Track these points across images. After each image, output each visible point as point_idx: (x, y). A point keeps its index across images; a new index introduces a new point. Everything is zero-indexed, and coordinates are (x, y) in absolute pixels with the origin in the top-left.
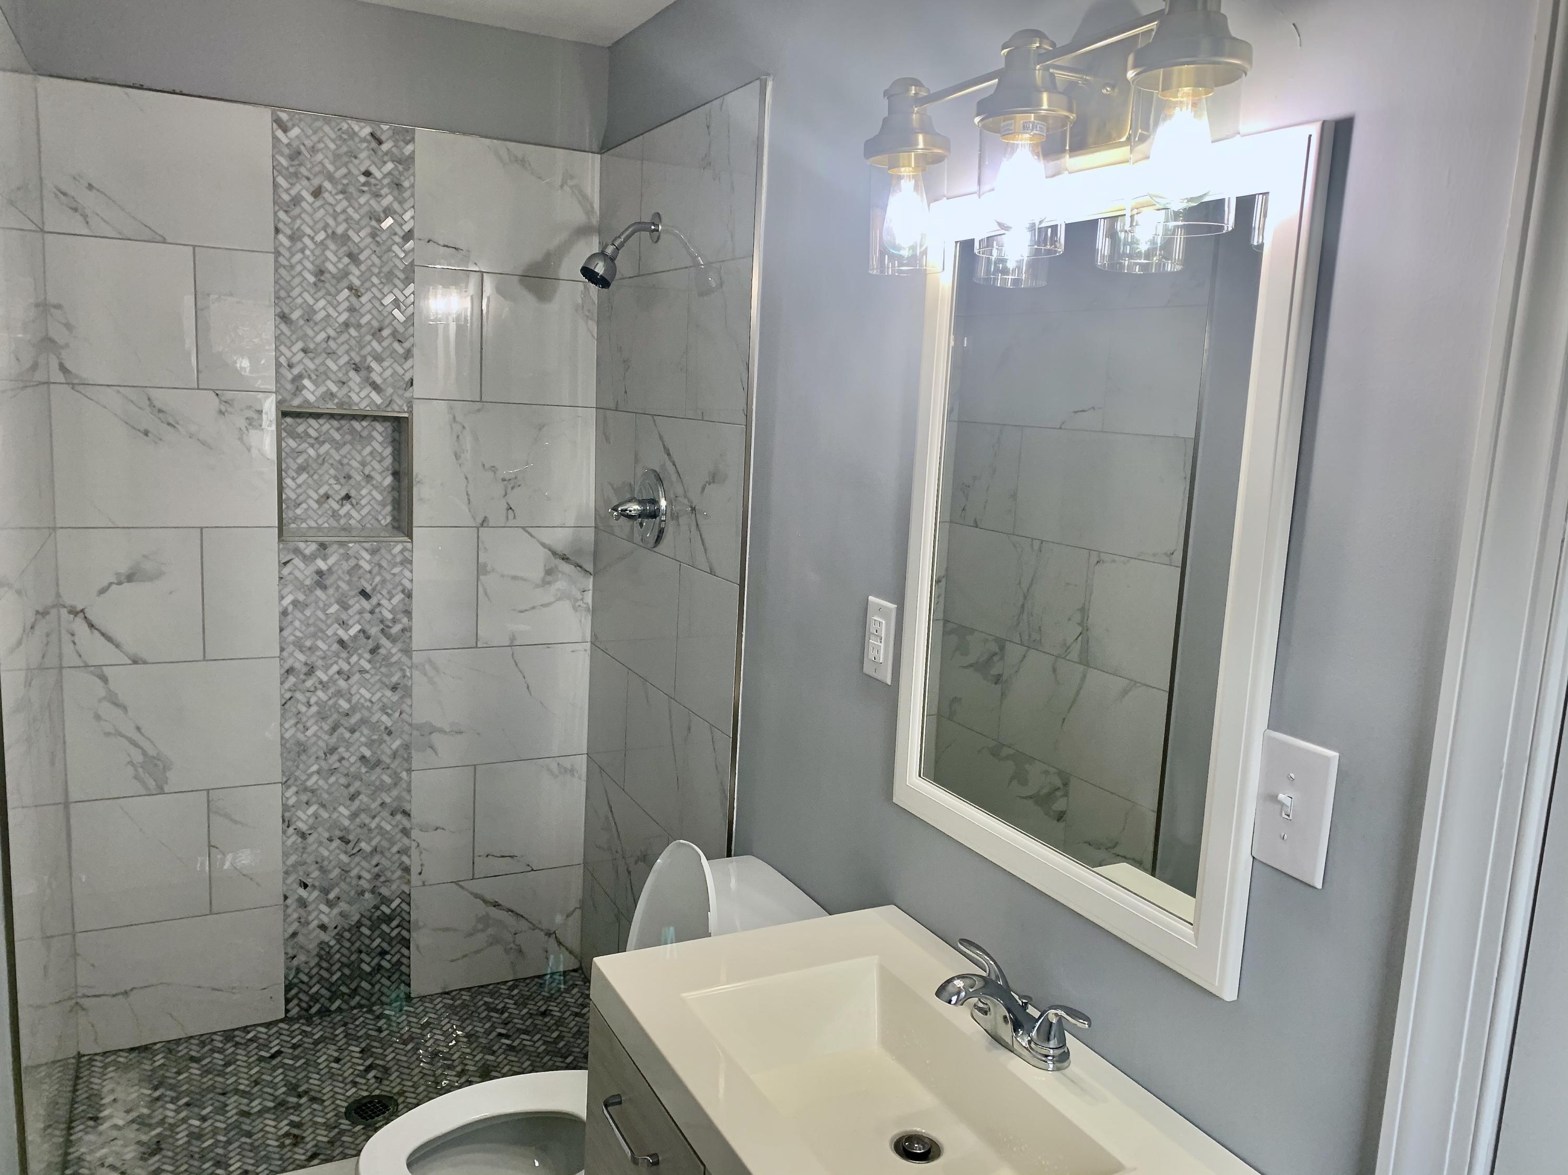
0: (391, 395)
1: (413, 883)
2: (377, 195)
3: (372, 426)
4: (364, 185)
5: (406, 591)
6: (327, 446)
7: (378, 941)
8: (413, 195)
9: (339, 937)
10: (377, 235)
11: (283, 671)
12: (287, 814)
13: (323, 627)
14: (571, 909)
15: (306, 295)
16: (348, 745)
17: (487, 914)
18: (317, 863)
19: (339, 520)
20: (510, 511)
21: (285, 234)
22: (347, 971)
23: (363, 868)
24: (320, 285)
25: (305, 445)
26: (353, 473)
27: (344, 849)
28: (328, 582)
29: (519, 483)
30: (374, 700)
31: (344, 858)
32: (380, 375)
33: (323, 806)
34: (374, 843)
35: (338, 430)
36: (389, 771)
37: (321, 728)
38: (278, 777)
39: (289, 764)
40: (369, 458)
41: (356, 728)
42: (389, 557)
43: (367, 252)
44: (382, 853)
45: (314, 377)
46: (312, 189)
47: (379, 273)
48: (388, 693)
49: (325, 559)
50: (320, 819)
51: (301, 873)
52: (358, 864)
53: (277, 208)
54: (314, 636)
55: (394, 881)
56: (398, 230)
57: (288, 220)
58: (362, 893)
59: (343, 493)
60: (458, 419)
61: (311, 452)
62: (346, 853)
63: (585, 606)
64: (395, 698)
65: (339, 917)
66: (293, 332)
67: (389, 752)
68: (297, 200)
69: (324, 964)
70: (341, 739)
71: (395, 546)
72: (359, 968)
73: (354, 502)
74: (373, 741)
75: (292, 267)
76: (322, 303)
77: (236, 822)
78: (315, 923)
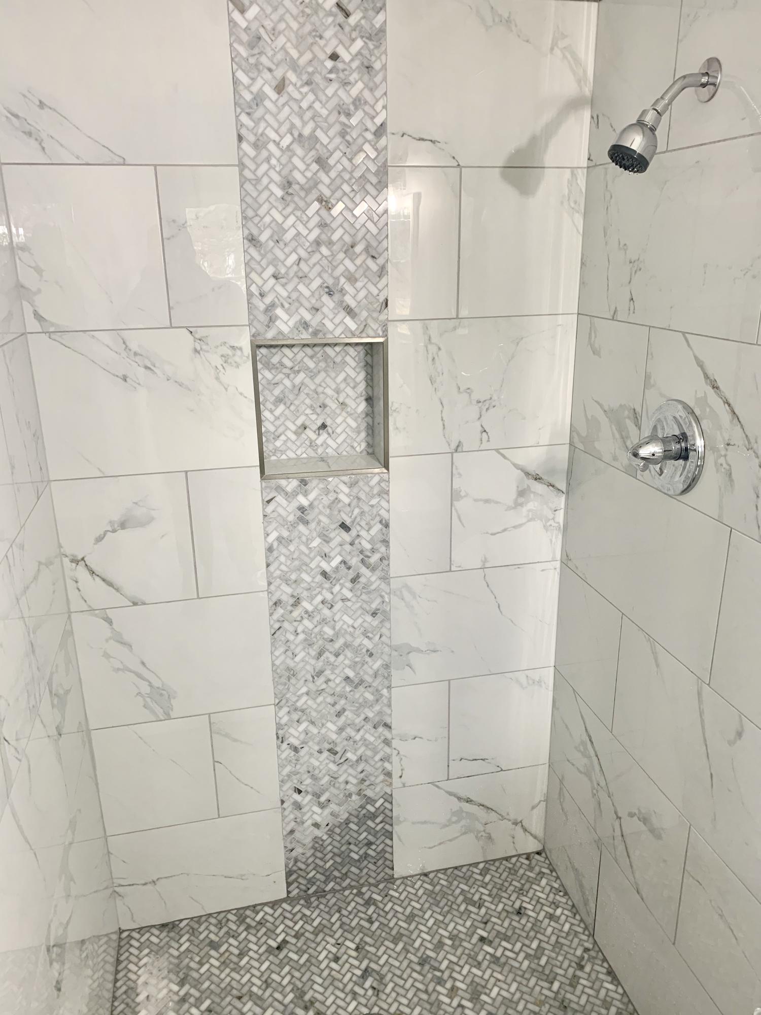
0: (366, 320)
1: (395, 785)
2: (345, 84)
3: (345, 351)
4: (331, 72)
5: (384, 522)
6: (302, 375)
7: (365, 834)
8: (385, 79)
9: (330, 834)
10: (347, 133)
11: (271, 603)
12: (281, 732)
13: (307, 560)
14: (537, 801)
15: (274, 212)
16: (334, 667)
17: (460, 807)
18: (309, 772)
19: (317, 450)
20: (484, 434)
21: (248, 141)
22: (338, 860)
23: (350, 774)
24: (289, 198)
25: (281, 376)
26: (328, 402)
27: (333, 759)
28: (309, 518)
29: (494, 404)
30: (356, 625)
31: (333, 767)
32: (354, 297)
33: (313, 723)
34: (359, 753)
35: (311, 357)
36: (370, 690)
37: (309, 653)
38: (272, 700)
39: (281, 687)
40: (343, 386)
41: (341, 651)
42: (367, 489)
43: (337, 155)
44: (366, 761)
45: (287, 306)
46: (274, 83)
47: (350, 179)
48: (369, 618)
49: (306, 494)
50: (310, 735)
51: (295, 781)
52: (346, 771)
53: (239, 110)
54: (299, 569)
55: (377, 784)
56: (369, 124)
57: (251, 124)
58: (350, 795)
59: (319, 423)
60: (433, 341)
61: (287, 382)
62: (334, 762)
63: (556, 525)
64: (375, 622)
65: (330, 817)
66: (263, 256)
67: (371, 672)
68: (259, 99)
69: (319, 855)
70: (328, 663)
71: (372, 478)
72: (348, 856)
73: (330, 431)
74: (356, 663)
75: (258, 180)
76: (292, 219)
77: (235, 740)
78: (309, 822)
